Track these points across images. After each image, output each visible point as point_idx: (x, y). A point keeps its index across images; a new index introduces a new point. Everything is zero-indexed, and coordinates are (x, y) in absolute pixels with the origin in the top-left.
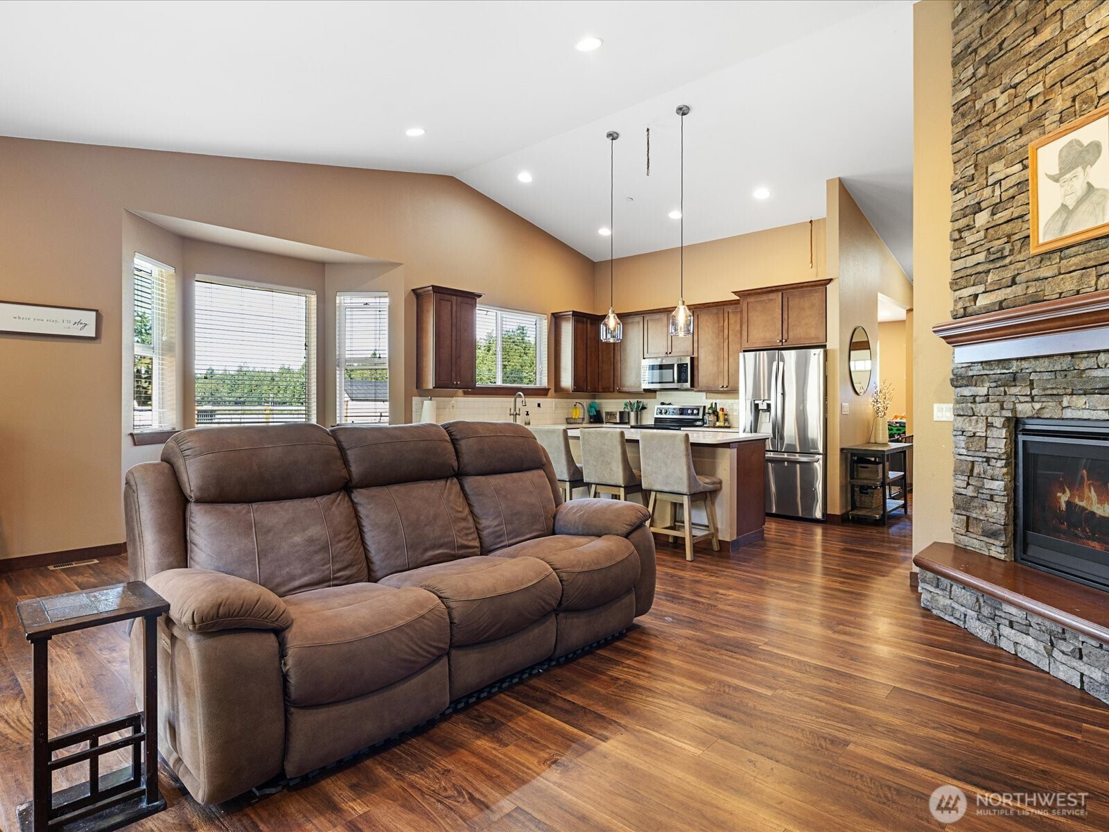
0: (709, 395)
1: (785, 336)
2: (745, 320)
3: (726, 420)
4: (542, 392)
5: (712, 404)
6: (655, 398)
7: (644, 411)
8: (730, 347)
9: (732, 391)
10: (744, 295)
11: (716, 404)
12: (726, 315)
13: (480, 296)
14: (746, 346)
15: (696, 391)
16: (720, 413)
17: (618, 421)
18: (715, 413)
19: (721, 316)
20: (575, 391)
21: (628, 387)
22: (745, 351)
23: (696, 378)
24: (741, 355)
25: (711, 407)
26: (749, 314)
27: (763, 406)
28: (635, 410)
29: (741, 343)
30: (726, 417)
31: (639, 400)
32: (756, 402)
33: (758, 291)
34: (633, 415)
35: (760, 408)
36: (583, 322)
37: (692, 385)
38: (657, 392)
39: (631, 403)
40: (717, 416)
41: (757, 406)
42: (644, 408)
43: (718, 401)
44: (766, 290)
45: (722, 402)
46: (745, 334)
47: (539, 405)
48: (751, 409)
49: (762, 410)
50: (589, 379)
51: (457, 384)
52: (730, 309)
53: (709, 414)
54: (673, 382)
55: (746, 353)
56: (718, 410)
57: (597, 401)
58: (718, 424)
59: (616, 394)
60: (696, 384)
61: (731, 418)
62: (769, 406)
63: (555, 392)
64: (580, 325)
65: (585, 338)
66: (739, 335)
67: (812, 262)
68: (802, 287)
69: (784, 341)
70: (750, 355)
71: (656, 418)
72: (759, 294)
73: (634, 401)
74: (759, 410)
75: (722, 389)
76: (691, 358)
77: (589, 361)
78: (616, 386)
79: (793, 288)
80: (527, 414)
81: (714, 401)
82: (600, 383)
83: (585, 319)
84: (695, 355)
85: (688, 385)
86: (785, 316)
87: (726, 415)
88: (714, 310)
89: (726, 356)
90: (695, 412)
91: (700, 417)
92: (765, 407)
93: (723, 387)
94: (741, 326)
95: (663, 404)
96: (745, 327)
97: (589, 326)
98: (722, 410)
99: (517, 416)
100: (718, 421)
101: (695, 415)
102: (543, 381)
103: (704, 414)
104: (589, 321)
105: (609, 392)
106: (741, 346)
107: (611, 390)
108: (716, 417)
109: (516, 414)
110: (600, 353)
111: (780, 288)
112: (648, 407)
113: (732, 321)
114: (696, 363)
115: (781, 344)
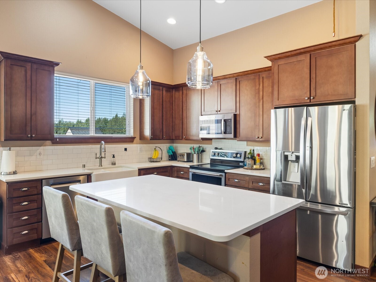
0: (249, 143)
1: (313, 94)
2: (276, 81)
3: (261, 163)
4: (131, 140)
5: (251, 151)
6: (211, 144)
7: (204, 153)
8: (264, 105)
9: (266, 141)
10: (275, 59)
11: (253, 150)
12: (261, 80)
13: (57, 64)
14: (277, 103)
15: (238, 141)
16: (257, 158)
17: (186, 160)
18: (253, 158)
19: (257, 80)
20: (152, 139)
21: (192, 136)
22: (275, 108)
23: (238, 130)
24: (273, 111)
25: (250, 153)
26: (280, 75)
27: (292, 158)
28: (196, 153)
29: (272, 101)
30: (261, 160)
31: (200, 145)
32: (286, 153)
33: (287, 54)
34: (195, 156)
35: (289, 159)
36: (159, 89)
37: (235, 136)
38: (213, 140)
39: (194, 148)
40: (255, 160)
41: (286, 157)
42: (203, 151)
43: (256, 148)
44: (295, 52)
45: (258, 149)
46: (276, 93)
47: (126, 149)
48: (281, 160)
49: (292, 161)
50: (164, 130)
51: (31, 136)
52: (264, 75)
53: (248, 158)
54: (221, 133)
55: (277, 110)
56: (255, 155)
57: (175, 145)
58: (255, 167)
59: (184, 141)
60: (238, 135)
61: (265, 161)
62: (298, 158)
63: (140, 140)
64: (157, 92)
65: (161, 100)
66: (271, 95)
67: (334, 32)
68: (330, 47)
69: (312, 98)
70: (281, 111)
71: (211, 159)
72: (288, 57)
73: (196, 146)
74: (289, 161)
75: (258, 139)
76: (234, 114)
77: (164, 117)
78: (183, 135)
79: (321, 49)
80: (114, 157)
81: (252, 148)
82: (174, 133)
83: (161, 87)
84: (238, 113)
85: (232, 136)
86: (313, 76)
87: (261, 159)
88: (252, 77)
89: (261, 113)
90: (238, 155)
91: (242, 159)
92: (294, 158)
93: (258, 138)
94: (273, 87)
95: (216, 148)
96: (276, 87)
97: (164, 92)
98: (259, 155)
99: (103, 159)
100: (255, 164)
101: (238, 158)
102: (130, 132)
103: (245, 158)
104: (164, 89)
105: (179, 139)
106: (272, 104)
107: (181, 138)
108: (253, 161)
109: (102, 158)
110: (174, 112)
111: (308, 49)
112: (207, 150)
113: (266, 84)
114: (238, 119)
115: (309, 101)
